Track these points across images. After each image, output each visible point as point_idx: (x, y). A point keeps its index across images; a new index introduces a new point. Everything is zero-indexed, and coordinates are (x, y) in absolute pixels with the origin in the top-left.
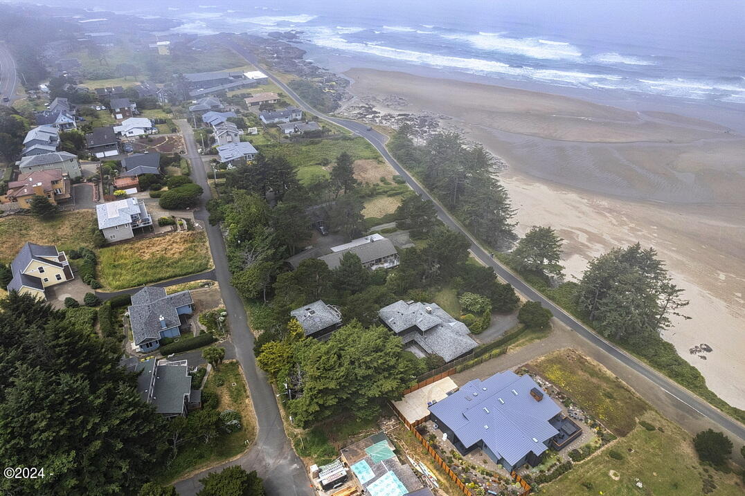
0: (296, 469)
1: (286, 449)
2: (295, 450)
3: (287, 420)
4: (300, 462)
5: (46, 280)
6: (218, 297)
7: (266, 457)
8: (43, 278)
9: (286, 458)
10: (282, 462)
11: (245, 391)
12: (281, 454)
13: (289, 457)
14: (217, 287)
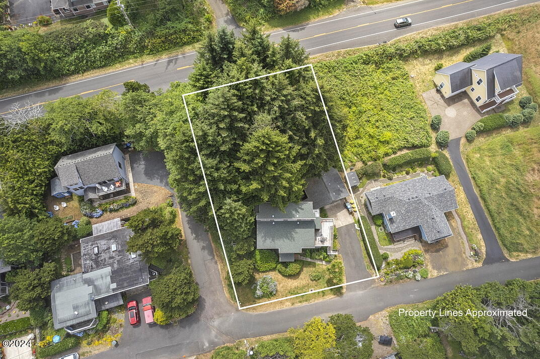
0: (203, 345)
1: (225, 338)
2: (223, 346)
3: (257, 342)
4: (209, 350)
5: (473, 90)
6: (451, 268)
7: (221, 319)
8: (473, 86)
9: (216, 337)
10: (213, 333)
11: (300, 302)
12: (220, 333)
13: (216, 340)
14: (470, 267)
